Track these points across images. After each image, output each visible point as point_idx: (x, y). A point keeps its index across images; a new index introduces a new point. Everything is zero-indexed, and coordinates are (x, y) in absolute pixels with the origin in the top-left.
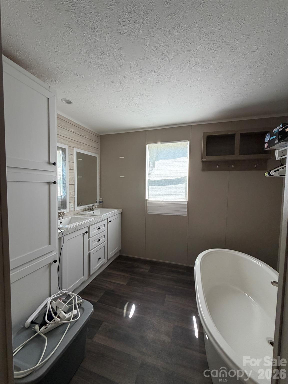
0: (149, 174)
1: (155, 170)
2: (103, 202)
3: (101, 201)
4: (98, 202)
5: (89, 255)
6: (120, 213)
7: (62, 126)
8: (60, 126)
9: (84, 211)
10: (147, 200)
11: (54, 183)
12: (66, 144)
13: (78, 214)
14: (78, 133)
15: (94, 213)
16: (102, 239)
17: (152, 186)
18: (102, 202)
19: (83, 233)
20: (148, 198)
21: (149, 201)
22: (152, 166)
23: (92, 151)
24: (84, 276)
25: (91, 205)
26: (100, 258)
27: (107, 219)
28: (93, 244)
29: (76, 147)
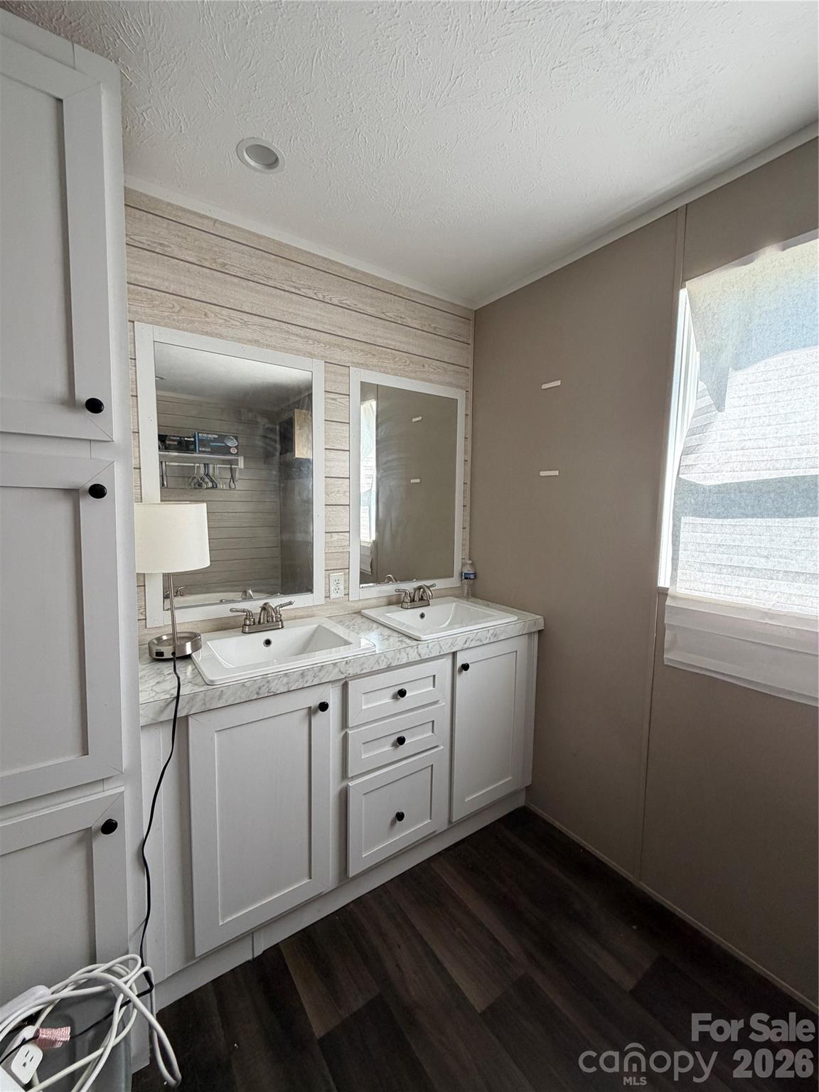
0: (687, 451)
1: (723, 422)
2: (475, 574)
3: (468, 570)
4: (456, 573)
5: (344, 797)
6: (530, 634)
7: (299, 289)
8: (287, 288)
9: (390, 603)
10: (664, 593)
11: (98, 491)
12: (311, 355)
13: (359, 613)
14: (370, 310)
15: (422, 616)
16: (413, 736)
17: (699, 520)
18: (472, 577)
19: (310, 707)
20: (674, 579)
21: (674, 598)
22: (708, 400)
23: (432, 377)
24: (310, 878)
25: (416, 584)
26: (400, 816)
27: (454, 654)
28: (361, 756)
29: (357, 365)
